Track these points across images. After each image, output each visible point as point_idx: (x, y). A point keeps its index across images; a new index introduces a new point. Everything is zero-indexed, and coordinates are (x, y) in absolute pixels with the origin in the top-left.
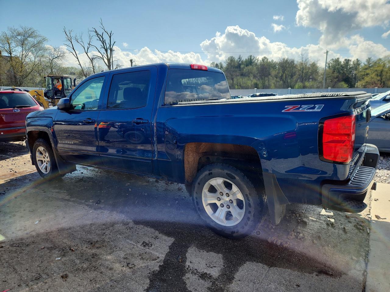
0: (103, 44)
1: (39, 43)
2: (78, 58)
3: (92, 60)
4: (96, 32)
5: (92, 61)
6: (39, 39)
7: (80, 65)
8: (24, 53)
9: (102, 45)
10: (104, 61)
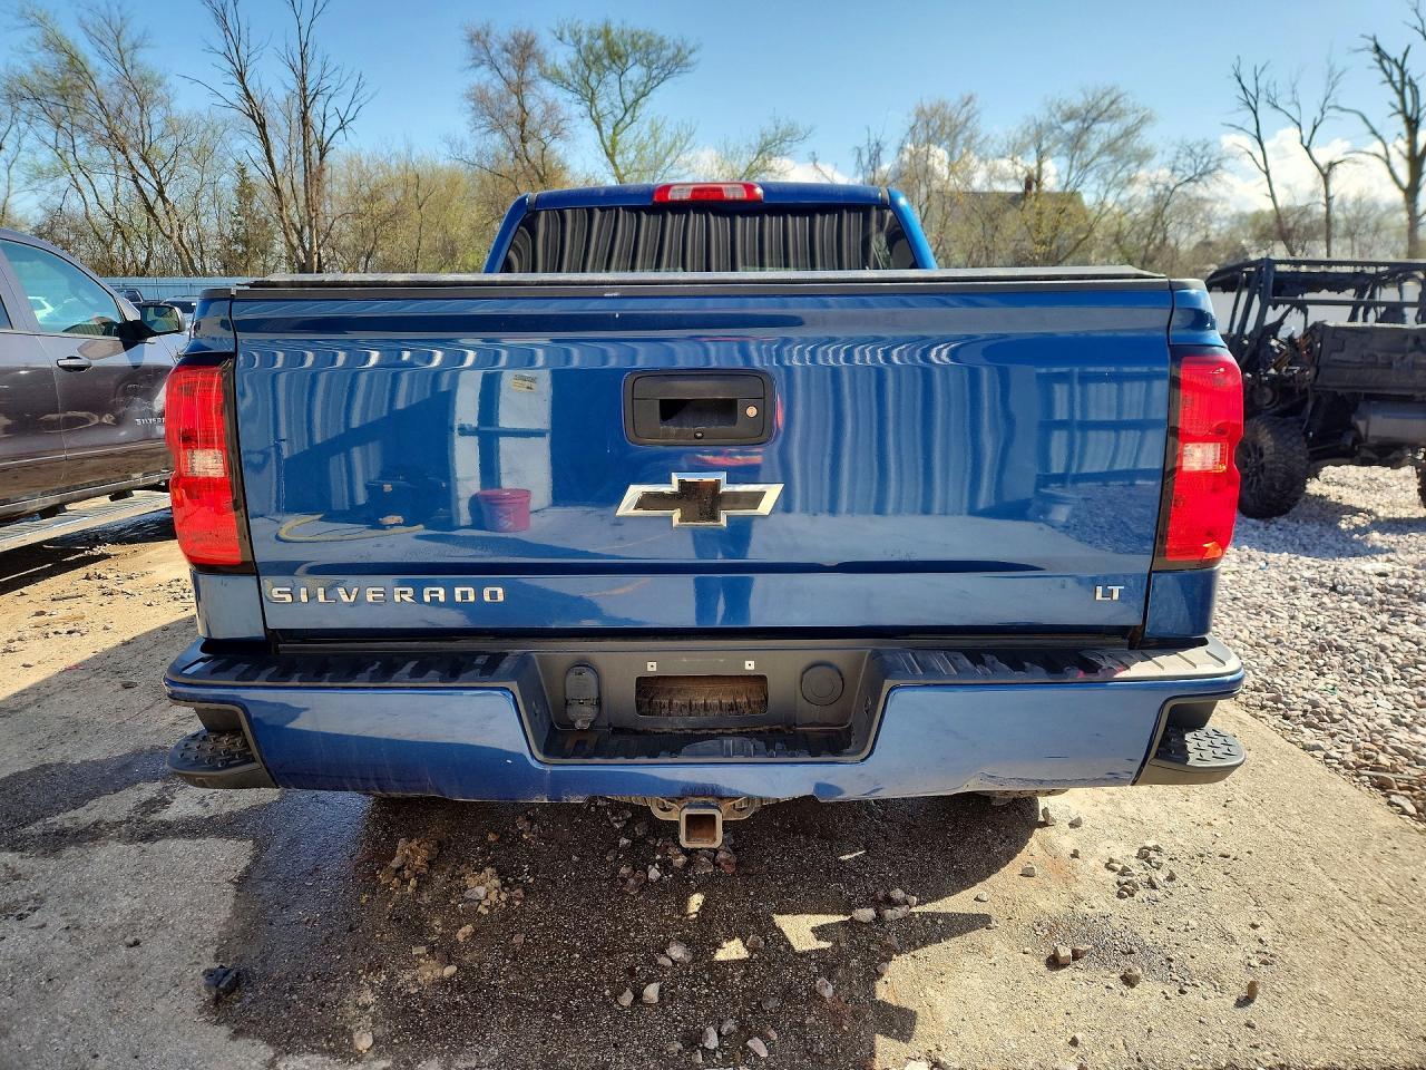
0: (1401, 93)
1: (1128, 133)
2: (1267, 173)
3: (1326, 173)
4: (1378, 49)
5: (1326, 177)
6: (1131, 120)
7: (1273, 196)
8: (1073, 175)
9: (1396, 99)
10: (1391, 171)
